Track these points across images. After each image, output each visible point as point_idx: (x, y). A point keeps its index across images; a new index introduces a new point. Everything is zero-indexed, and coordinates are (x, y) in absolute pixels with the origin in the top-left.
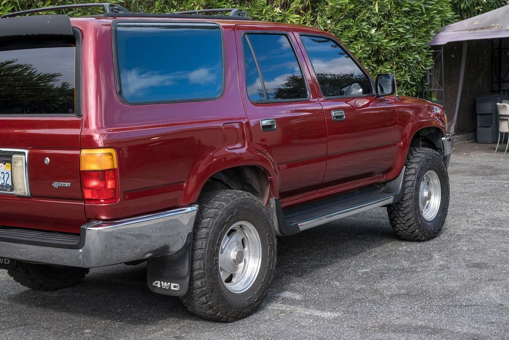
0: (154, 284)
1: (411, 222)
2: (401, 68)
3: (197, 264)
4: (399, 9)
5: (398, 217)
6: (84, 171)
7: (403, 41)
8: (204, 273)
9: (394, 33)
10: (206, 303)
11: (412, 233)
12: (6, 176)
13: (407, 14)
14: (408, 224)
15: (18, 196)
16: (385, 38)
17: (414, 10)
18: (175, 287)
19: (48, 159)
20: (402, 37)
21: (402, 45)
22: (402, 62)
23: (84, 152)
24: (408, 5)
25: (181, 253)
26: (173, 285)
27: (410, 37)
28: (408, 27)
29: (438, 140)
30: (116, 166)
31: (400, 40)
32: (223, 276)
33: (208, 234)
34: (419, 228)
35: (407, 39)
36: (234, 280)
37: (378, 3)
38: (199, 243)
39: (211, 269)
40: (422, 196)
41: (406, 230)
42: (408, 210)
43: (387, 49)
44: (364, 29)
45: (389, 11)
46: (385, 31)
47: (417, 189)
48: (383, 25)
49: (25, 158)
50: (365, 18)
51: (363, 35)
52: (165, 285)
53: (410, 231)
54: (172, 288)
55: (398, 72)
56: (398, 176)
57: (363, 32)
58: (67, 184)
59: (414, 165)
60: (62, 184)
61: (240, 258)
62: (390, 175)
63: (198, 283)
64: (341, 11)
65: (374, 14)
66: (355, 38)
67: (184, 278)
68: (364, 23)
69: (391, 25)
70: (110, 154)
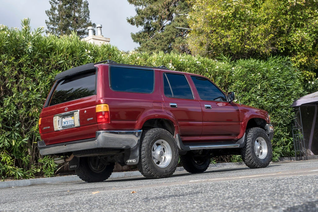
0: (127, 161)
1: (251, 158)
2: (277, 116)
3: (142, 153)
4: (271, 87)
5: (245, 156)
6: (97, 112)
7: (276, 103)
8: (145, 156)
9: (270, 99)
10: (147, 168)
11: (252, 163)
12: (72, 121)
13: (276, 90)
14: (250, 159)
15: (76, 127)
16: (266, 101)
17: (280, 89)
18: (134, 161)
19: (86, 111)
20: (275, 101)
21: (276, 105)
22: (277, 113)
23: (97, 106)
24: (276, 86)
25: (135, 147)
26: (133, 160)
27: (279, 101)
28: (278, 97)
29: (265, 126)
30: (108, 110)
31: (274, 103)
32: (155, 161)
33: (146, 141)
34: (255, 161)
35: (278, 102)
36: (160, 164)
37: (260, 85)
38: (143, 145)
39: (148, 155)
40: (257, 149)
41: (249, 162)
42: (249, 152)
43: (267, 107)
44: (253, 97)
45: (266, 88)
46: (265, 98)
47: (253, 144)
48: (264, 95)
49: (78, 113)
50: (253, 91)
51: (253, 100)
52: (131, 161)
53: (251, 162)
54: (133, 162)
55: (276, 118)
56: (242, 138)
57: (253, 98)
58: (92, 118)
59: (250, 134)
60: (90, 119)
61: (162, 154)
62: (239, 137)
63: (143, 160)
64: (240, 87)
65: (258, 90)
66: (249, 101)
67: (137, 157)
68: (253, 94)
69: (269, 95)
70: (106, 106)
